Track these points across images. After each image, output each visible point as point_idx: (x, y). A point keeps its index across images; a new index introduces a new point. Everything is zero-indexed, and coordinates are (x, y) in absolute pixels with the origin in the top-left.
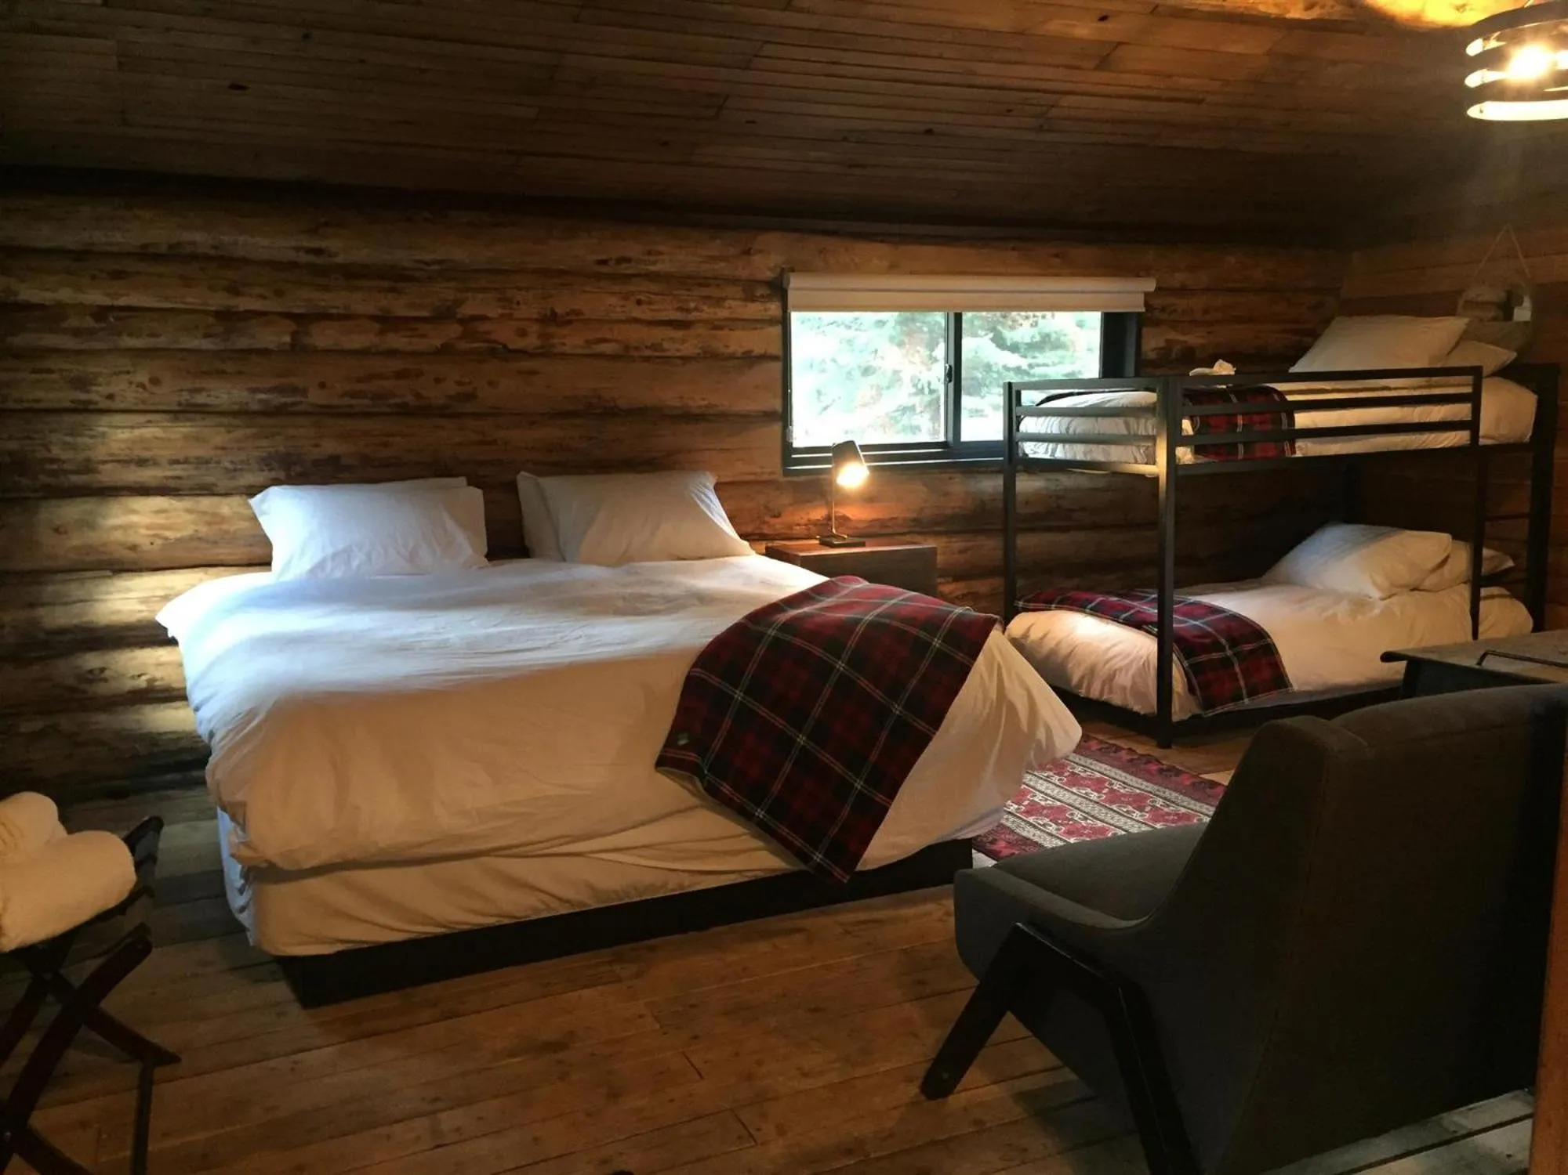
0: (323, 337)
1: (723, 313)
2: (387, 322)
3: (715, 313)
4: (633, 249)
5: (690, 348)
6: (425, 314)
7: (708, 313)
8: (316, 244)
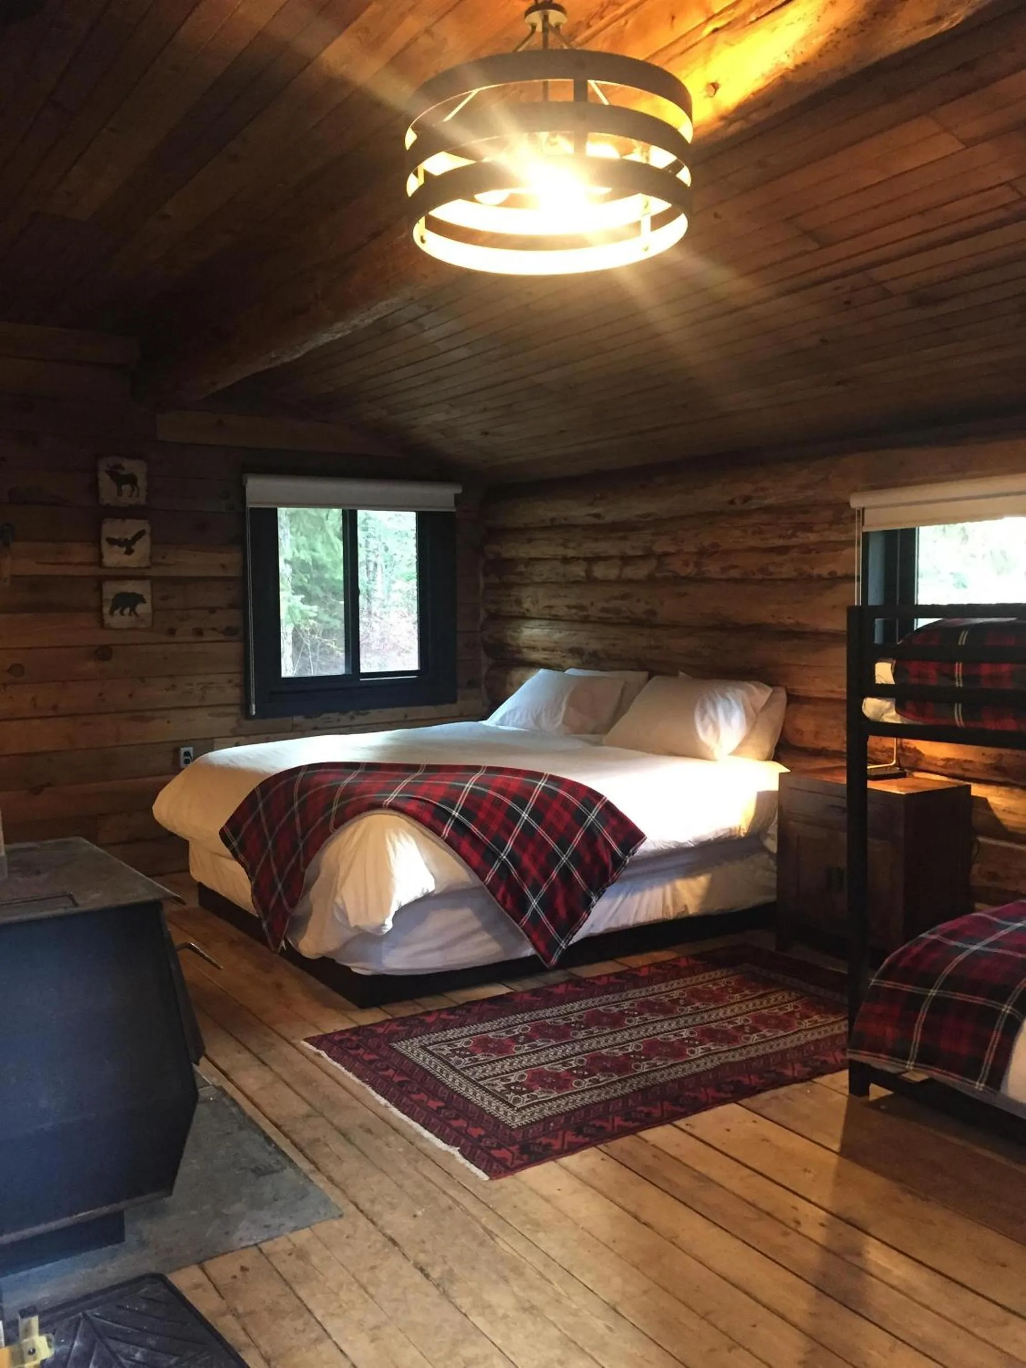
0: (599, 571)
1: (812, 537)
2: (626, 560)
3: (808, 538)
4: (747, 489)
5: (787, 571)
6: (639, 553)
7: (802, 538)
8: (596, 511)
